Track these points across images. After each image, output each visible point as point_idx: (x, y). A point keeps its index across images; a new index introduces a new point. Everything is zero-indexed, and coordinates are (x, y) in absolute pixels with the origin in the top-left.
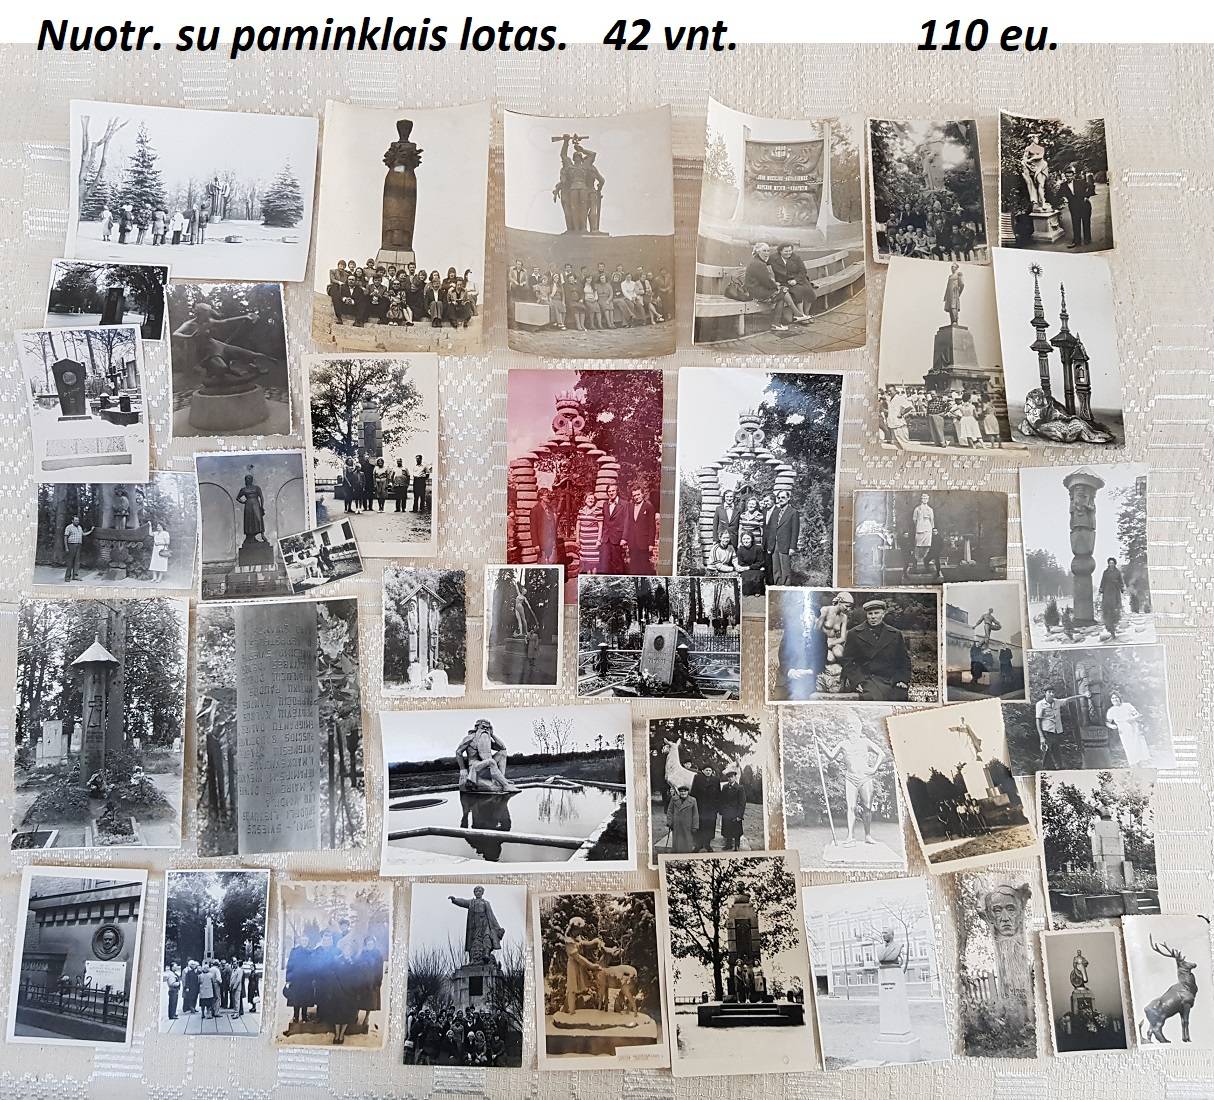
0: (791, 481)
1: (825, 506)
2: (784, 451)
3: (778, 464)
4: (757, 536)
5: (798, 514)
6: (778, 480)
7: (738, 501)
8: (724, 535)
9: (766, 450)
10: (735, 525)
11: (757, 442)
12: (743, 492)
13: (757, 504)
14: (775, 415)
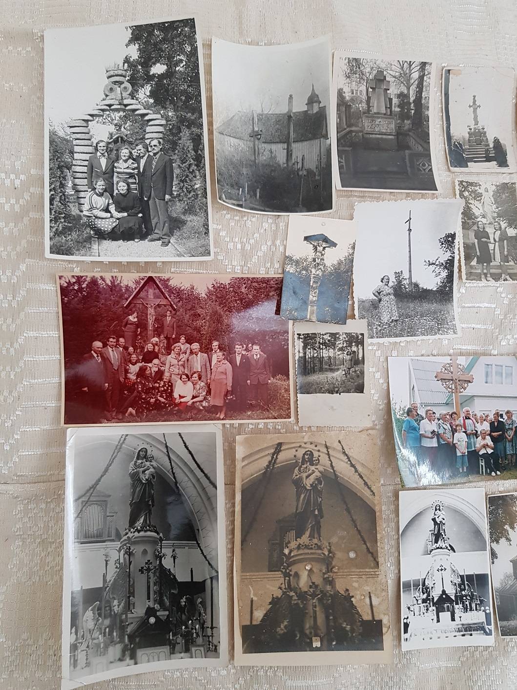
0: (161, 129)
1: (196, 152)
2: (152, 101)
3: (147, 114)
4: (133, 183)
5: (171, 161)
6: (148, 129)
7: (111, 151)
8: (99, 183)
9: (134, 101)
10: (109, 174)
11: (125, 94)
12: (116, 141)
13: (131, 153)
14: (140, 67)
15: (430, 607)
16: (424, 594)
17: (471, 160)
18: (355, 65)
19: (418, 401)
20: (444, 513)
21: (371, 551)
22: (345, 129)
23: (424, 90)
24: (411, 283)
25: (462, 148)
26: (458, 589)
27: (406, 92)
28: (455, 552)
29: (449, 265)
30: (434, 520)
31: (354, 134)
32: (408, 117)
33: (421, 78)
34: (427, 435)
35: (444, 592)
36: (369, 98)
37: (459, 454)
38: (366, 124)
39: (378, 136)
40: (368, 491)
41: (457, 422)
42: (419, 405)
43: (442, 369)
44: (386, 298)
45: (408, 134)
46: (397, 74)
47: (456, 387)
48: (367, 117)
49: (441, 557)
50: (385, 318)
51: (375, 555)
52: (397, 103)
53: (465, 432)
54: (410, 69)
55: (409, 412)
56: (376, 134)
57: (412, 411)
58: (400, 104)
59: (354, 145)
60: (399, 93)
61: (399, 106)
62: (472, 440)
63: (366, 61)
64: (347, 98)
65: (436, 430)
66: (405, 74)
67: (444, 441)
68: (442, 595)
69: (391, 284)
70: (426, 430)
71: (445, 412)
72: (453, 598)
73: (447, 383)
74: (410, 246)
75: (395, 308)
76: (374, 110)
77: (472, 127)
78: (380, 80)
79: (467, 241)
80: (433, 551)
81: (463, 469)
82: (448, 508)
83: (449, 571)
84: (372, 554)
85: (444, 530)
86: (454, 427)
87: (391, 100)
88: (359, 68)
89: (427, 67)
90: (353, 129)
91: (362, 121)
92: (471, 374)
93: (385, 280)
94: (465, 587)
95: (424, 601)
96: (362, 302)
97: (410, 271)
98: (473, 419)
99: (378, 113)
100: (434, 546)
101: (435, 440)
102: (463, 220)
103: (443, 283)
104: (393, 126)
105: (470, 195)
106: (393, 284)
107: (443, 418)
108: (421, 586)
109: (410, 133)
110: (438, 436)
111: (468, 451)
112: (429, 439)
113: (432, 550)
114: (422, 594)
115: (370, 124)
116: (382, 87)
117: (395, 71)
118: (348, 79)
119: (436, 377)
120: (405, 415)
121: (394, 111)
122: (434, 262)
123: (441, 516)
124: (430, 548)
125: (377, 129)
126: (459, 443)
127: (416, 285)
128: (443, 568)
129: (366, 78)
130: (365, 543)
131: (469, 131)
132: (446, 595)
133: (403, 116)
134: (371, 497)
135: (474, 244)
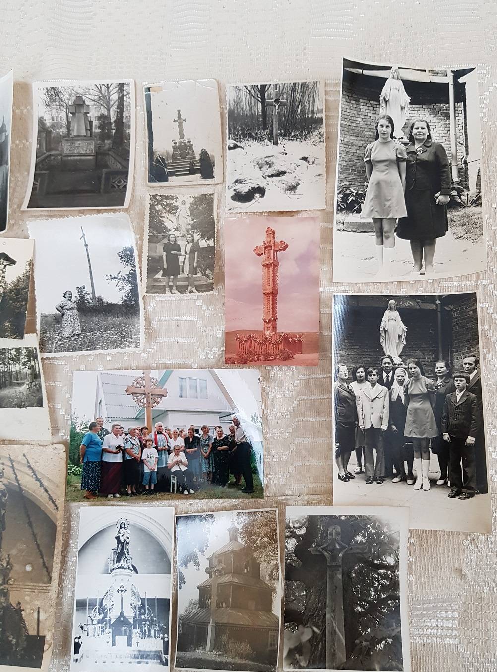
15: (106, 628)
16: (100, 614)
17: (173, 174)
18: (54, 94)
19: (104, 416)
20: (129, 532)
21: (46, 565)
22: (45, 153)
23: (125, 109)
24: (94, 298)
25: (164, 162)
26: (138, 612)
27: (106, 113)
28: (137, 573)
29: (132, 278)
30: (118, 538)
31: (52, 157)
32: (108, 136)
33: (121, 99)
34: (111, 450)
35: (122, 614)
36: (69, 123)
37: (147, 470)
38: (66, 148)
39: (76, 158)
40: (52, 505)
41: (148, 438)
42: (105, 420)
43: (134, 383)
44: (70, 313)
45: (108, 154)
46: (96, 97)
47: (148, 402)
48: (67, 140)
49: (122, 577)
50: (67, 332)
51: (49, 570)
52: (98, 125)
53: (156, 448)
54: (108, 91)
55: (92, 427)
56: (74, 156)
57: (95, 426)
58: (101, 125)
59: (51, 168)
60: (99, 115)
61: (99, 128)
62: (164, 456)
63: (64, 89)
64: (48, 125)
65: (122, 445)
66: (104, 97)
67: (130, 456)
68: (119, 617)
69: (74, 299)
70: (111, 445)
71: (134, 427)
72: (131, 621)
73: (139, 397)
74: (89, 261)
75: (78, 322)
76: (75, 133)
77: (177, 141)
78: (79, 104)
79: (153, 255)
80: (114, 571)
81: (150, 487)
82: (134, 526)
83: (129, 592)
84: (47, 568)
85: (128, 549)
86: (144, 442)
87: (91, 122)
88: (58, 96)
89: (125, 87)
90: (53, 152)
91: (62, 145)
92: (164, 387)
93: (68, 295)
94: (145, 611)
95: (100, 622)
96: (44, 317)
97: (93, 286)
98: (165, 434)
99: (78, 136)
100: (116, 566)
101: (120, 455)
102: (151, 234)
103: (127, 297)
104: (92, 147)
105: (164, 208)
106: (76, 299)
107: (132, 433)
108: (97, 606)
109: (110, 153)
110: (124, 451)
111: (157, 468)
112: (112, 455)
113: (113, 569)
114: (98, 614)
115: (69, 147)
116: (82, 111)
117: (94, 94)
118: (48, 108)
119: (127, 391)
120: (88, 429)
121: (95, 133)
122: (116, 276)
123: (126, 534)
124: (111, 567)
125: (76, 151)
126: (148, 459)
127: (100, 299)
128: (123, 589)
129: (65, 105)
130: (42, 558)
131: (174, 145)
132: (124, 618)
133: (104, 136)
134: (54, 512)
135: (161, 257)
